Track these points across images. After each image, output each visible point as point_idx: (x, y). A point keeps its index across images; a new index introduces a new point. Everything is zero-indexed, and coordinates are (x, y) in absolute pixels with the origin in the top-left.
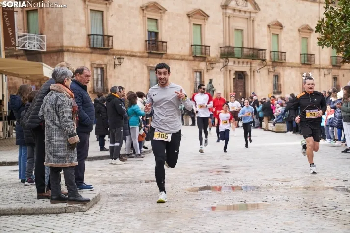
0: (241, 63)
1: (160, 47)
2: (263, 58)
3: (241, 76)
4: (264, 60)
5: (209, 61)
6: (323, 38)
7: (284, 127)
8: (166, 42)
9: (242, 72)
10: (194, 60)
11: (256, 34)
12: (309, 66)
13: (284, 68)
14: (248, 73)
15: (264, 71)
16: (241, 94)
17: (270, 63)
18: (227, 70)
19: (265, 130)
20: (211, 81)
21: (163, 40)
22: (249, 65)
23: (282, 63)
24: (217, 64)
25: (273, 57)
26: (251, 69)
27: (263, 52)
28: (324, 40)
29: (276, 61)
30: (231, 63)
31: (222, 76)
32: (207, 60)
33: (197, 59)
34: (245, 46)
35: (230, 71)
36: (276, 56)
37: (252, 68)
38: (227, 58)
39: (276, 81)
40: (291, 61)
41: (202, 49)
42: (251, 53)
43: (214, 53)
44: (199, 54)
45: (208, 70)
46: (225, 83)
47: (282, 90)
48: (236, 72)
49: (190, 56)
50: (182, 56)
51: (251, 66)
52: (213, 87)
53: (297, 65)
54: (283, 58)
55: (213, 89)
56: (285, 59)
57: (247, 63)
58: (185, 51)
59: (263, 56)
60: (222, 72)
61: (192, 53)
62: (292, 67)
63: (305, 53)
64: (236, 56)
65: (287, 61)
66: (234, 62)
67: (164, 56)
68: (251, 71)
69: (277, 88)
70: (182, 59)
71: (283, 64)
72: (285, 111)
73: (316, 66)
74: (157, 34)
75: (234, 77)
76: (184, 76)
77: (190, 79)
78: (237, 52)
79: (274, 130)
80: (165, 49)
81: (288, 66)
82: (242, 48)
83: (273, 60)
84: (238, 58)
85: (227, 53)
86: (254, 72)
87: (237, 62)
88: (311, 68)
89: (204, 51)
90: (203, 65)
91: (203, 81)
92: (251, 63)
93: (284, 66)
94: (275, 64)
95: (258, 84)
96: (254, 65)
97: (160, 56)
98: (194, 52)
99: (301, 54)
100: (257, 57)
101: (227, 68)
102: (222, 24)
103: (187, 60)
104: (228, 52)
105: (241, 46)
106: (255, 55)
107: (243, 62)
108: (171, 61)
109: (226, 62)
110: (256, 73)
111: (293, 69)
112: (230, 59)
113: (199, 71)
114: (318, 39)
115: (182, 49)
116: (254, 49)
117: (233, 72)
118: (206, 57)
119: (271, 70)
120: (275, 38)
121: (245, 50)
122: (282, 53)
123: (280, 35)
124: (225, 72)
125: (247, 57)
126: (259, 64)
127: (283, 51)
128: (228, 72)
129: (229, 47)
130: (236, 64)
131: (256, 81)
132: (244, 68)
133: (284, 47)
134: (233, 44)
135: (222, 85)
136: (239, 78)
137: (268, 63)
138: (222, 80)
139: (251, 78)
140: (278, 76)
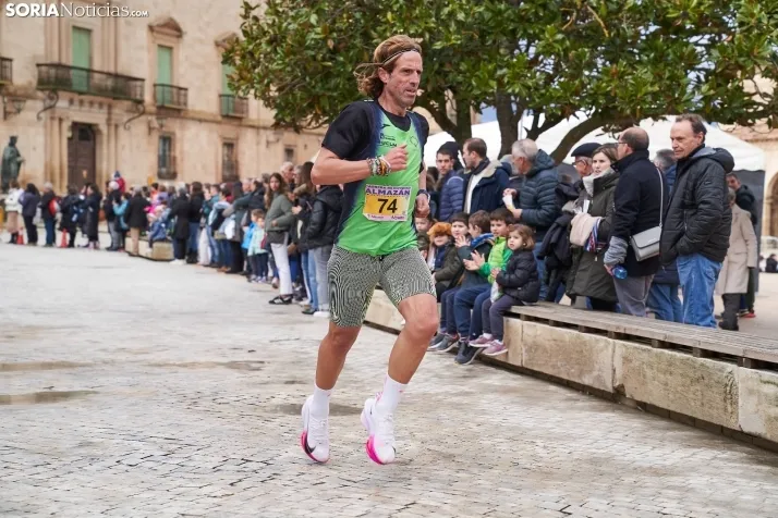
0: (86, 104)
2: (138, 97)
3: (84, 135)
4: (141, 102)
5: (9, 95)
6: (236, 77)
9: (90, 126)
11: (122, 43)
12: (236, 123)
13: (184, 121)
14: (103, 128)
15: (139, 127)
16: (85, 173)
17: (153, 109)
18: (52, 118)
19: (131, 255)
20: (13, 140)
22: (105, 110)
23: (179, 111)
24: (29, 103)
25: (159, 96)
26: (109, 121)
27: (139, 83)
28: (238, 81)
29: (167, 105)
30: (62, 103)
31: (41, 130)
32: (4, 91)
34: (96, 66)
35: (61, 120)
36: (168, 97)
37: (113, 117)
38: (54, 91)
39: (164, 151)
40: (198, 108)
42: (110, 83)
43: (23, 75)
45: (6, 114)
46: (48, 147)
47: (179, 169)
48: (75, 126)
51: (109, 113)
52: (19, 155)
53: (211, 118)
54: (182, 100)
55: (19, 159)
56: (185, 104)
57: (101, 105)
59: (138, 92)
60: (42, 122)
62: (200, 121)
63: (229, 92)
64: (75, 87)
65: (190, 107)
66: (71, 102)
68: (109, 125)
69: (167, 165)
71: (182, 114)
72: (171, 216)
73: (251, 123)
75: (70, 134)
78: (77, 78)
79: (149, 256)
81: (193, 119)
82: (90, 71)
83: (159, 104)
84: (81, 93)
85: (55, 81)
86: (116, 126)
87: (76, 103)
88: (240, 126)
92: (110, 107)
93: (182, 118)
94: (163, 112)
95: (125, 154)
96: (116, 111)
99: (220, 96)
100: (125, 94)
101: (53, 113)
104: (56, 78)
105: (84, 65)
106: (121, 89)
107: (91, 103)
109: (51, 98)
110: (121, 129)
111: (203, 125)
112: (61, 93)
114: (228, 76)
116: (116, 76)
117: (66, 125)
118: (3, 85)
119: (155, 124)
120: (166, 54)
121: (96, 76)
122: (180, 89)
123: (175, 51)
124: (49, 121)
125: (101, 91)
126: (128, 111)
127: (182, 85)
128: (56, 123)
129: (58, 66)
130: (76, 107)
131: (120, 147)
132: (94, 116)
133: (185, 76)
134: (68, 60)
135: (40, 150)
136: (81, 139)
137: (147, 109)
138: (41, 139)
139: (108, 141)
140: (169, 138)
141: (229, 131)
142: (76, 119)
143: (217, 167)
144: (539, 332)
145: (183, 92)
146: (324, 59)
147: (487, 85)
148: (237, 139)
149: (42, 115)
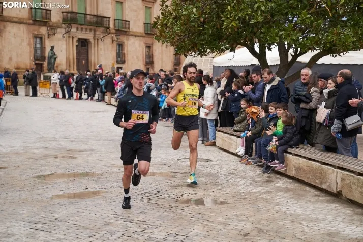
0: (84, 30)
2: (107, 26)
3: (83, 44)
4: (109, 28)
5: (50, 26)
8: (2, 3)
9: (86, 40)
10: (34, 24)
11: (100, 1)
12: (152, 36)
14: (92, 41)
15: (108, 40)
16: (84, 62)
17: (114, 31)
18: (69, 37)
20: (52, 48)
22: (92, 32)
23: (126, 31)
24: (59, 30)
25: (117, 25)
26: (94, 36)
27: (107, 19)
29: (120, 29)
30: (74, 30)
31: (64, 42)
32: (48, 24)
33: (37, 23)
34: (89, 12)
35: (73, 37)
36: (120, 25)
37: (96, 35)
38: (70, 24)
39: (119, 50)
40: (134, 30)
41: (42, 13)
42: (94, 19)
43: (56, 17)
44: (40, 18)
45: (49, 35)
46: (67, 50)
47: (126, 59)
48: (79, 39)
49: (29, 19)
50: (20, 19)
51: (94, 34)
52: (55, 55)
53: (140, 34)
54: (127, 27)
55: (55, 57)
56: (129, 28)
57: (91, 30)
58: (24, 14)
59: (107, 24)
60: (65, 39)
61: (32, 16)
62: (135, 36)
63: (149, 22)
64: (79, 22)
65: (130, 30)
66: (77, 29)
68: (94, 39)
69: (121, 58)
70: (20, 22)
71: (127, 33)
75: (77, 44)
76: (23, 40)
77: (29, 44)
78: (79, 17)
80: (1, 10)
81: (132, 35)
82: (85, 14)
83: (117, 29)
84: (82, 25)
86: (98, 39)
87: (80, 29)
89: (44, 14)
90: (44, 30)
91: (43, 46)
92: (95, 31)
93: (128, 35)
94: (118, 32)
95: (102, 52)
96: (97, 33)
98: (34, 15)
99: (144, 24)
100: (101, 24)
101: (70, 34)
103: (26, 24)
104: (71, 18)
106: (99, 22)
107: (86, 29)
108: (8, 23)
109: (68, 28)
110: (100, 41)
111: (137, 38)
112: (73, 25)
113: (39, 36)
115: (20, 11)
116: (97, 16)
117: (75, 40)
118: (46, 22)
119: (115, 38)
120: (120, 6)
121: (89, 16)
122: (126, 21)
123: (123, 3)
124: (68, 38)
125: (90, 24)
126: (103, 32)
128: (71, 39)
129: (72, 12)
130: (79, 31)
131: (99, 49)
133: (128, 15)
134: (76, 10)
135: (64, 51)
136: (82, 46)
137: (111, 31)
138: (64, 46)
139: (94, 46)
140: (122, 45)
141: (149, 40)
142: (80, 37)
143: (143, 57)
145: (128, 23)
148: (152, 44)
149: (64, 35)
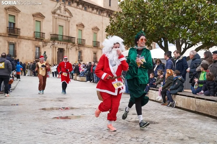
0: (62, 44)
1: (16, 32)
2: (74, 42)
4: (74, 43)
5: (44, 42)
7: (85, 79)
8: (20, 29)
9: (62, 49)
10: (36, 40)
11: (70, 29)
12: (97, 48)
13: (85, 48)
14: (65, 49)
15: (74, 49)
16: (61, 60)
17: (77, 45)
18: (54, 47)
19: (74, 80)
20: (45, 52)
21: (18, 28)
22: (66, 45)
23: (83, 45)
24: (49, 43)
26: (67, 47)
27: (74, 38)
29: (80, 44)
30: (56, 43)
31: (51, 50)
32: (43, 41)
33: (37, 40)
34: (64, 35)
35: (56, 47)
36: (80, 42)
37: (68, 47)
38: (54, 41)
39: (80, 55)
40: (88, 45)
41: (40, 34)
42: (67, 38)
43: (47, 37)
44: (39, 37)
45: (43, 46)
46: (53, 54)
47: (83, 59)
48: (59, 49)
49: (33, 38)
50: (29, 37)
51: (67, 46)
52: (46, 56)
53: (91, 47)
54: (84, 43)
55: (46, 57)
56: (85, 43)
57: (65, 44)
58: (31, 35)
59: (74, 41)
60: (51, 48)
61: (35, 36)
62: (88, 48)
63: (95, 41)
64: (59, 40)
65: (86, 44)
66: (58, 43)
67: (18, 37)
68: (67, 49)
69: (80, 58)
70: (29, 39)
71: (84, 46)
73: (100, 48)
74: (14, 24)
75: (58, 51)
76: (30, 48)
77: (33, 51)
78: (60, 37)
79: (80, 80)
80: (19, 33)
81: (86, 47)
82: (63, 36)
83: (79, 43)
84: (60, 41)
85: (54, 38)
86: (69, 49)
87: (59, 43)
88: (98, 49)
89: (41, 35)
90: (41, 44)
91: (40, 52)
92: (67, 44)
93: (84, 47)
94: (79, 45)
95: (70, 56)
96: (69, 45)
97: (16, 37)
98: (36, 36)
99: (93, 41)
100: (71, 41)
101: (54, 46)
102: (52, 22)
103: (32, 40)
104: (55, 38)
105: (62, 34)
106: (69, 40)
107: (63, 43)
108: (23, 40)
109: (54, 42)
110: (70, 49)
111: (89, 48)
112: (56, 41)
113: (38, 46)
115: (29, 33)
116: (69, 37)
117: (57, 49)
118: (42, 39)
119: (78, 48)
120: (80, 32)
121: (64, 37)
122: (84, 40)
123: (82, 31)
124: (53, 48)
125: (65, 41)
126: (72, 45)
127: (84, 39)
128: (55, 48)
129: (56, 35)
130: (59, 44)
131: (69, 54)
132: (63, 46)
133: (85, 37)
134: (58, 33)
135: (51, 55)
136: (60, 52)
137: (76, 45)
138: (51, 52)
139: (67, 52)
140: (81, 52)
141: (95, 50)
142: (59, 47)
143: (92, 59)
144: (201, 102)
145: (84, 41)
146: (132, 30)
147: (177, 36)
148: (97, 52)
149: (51, 46)
